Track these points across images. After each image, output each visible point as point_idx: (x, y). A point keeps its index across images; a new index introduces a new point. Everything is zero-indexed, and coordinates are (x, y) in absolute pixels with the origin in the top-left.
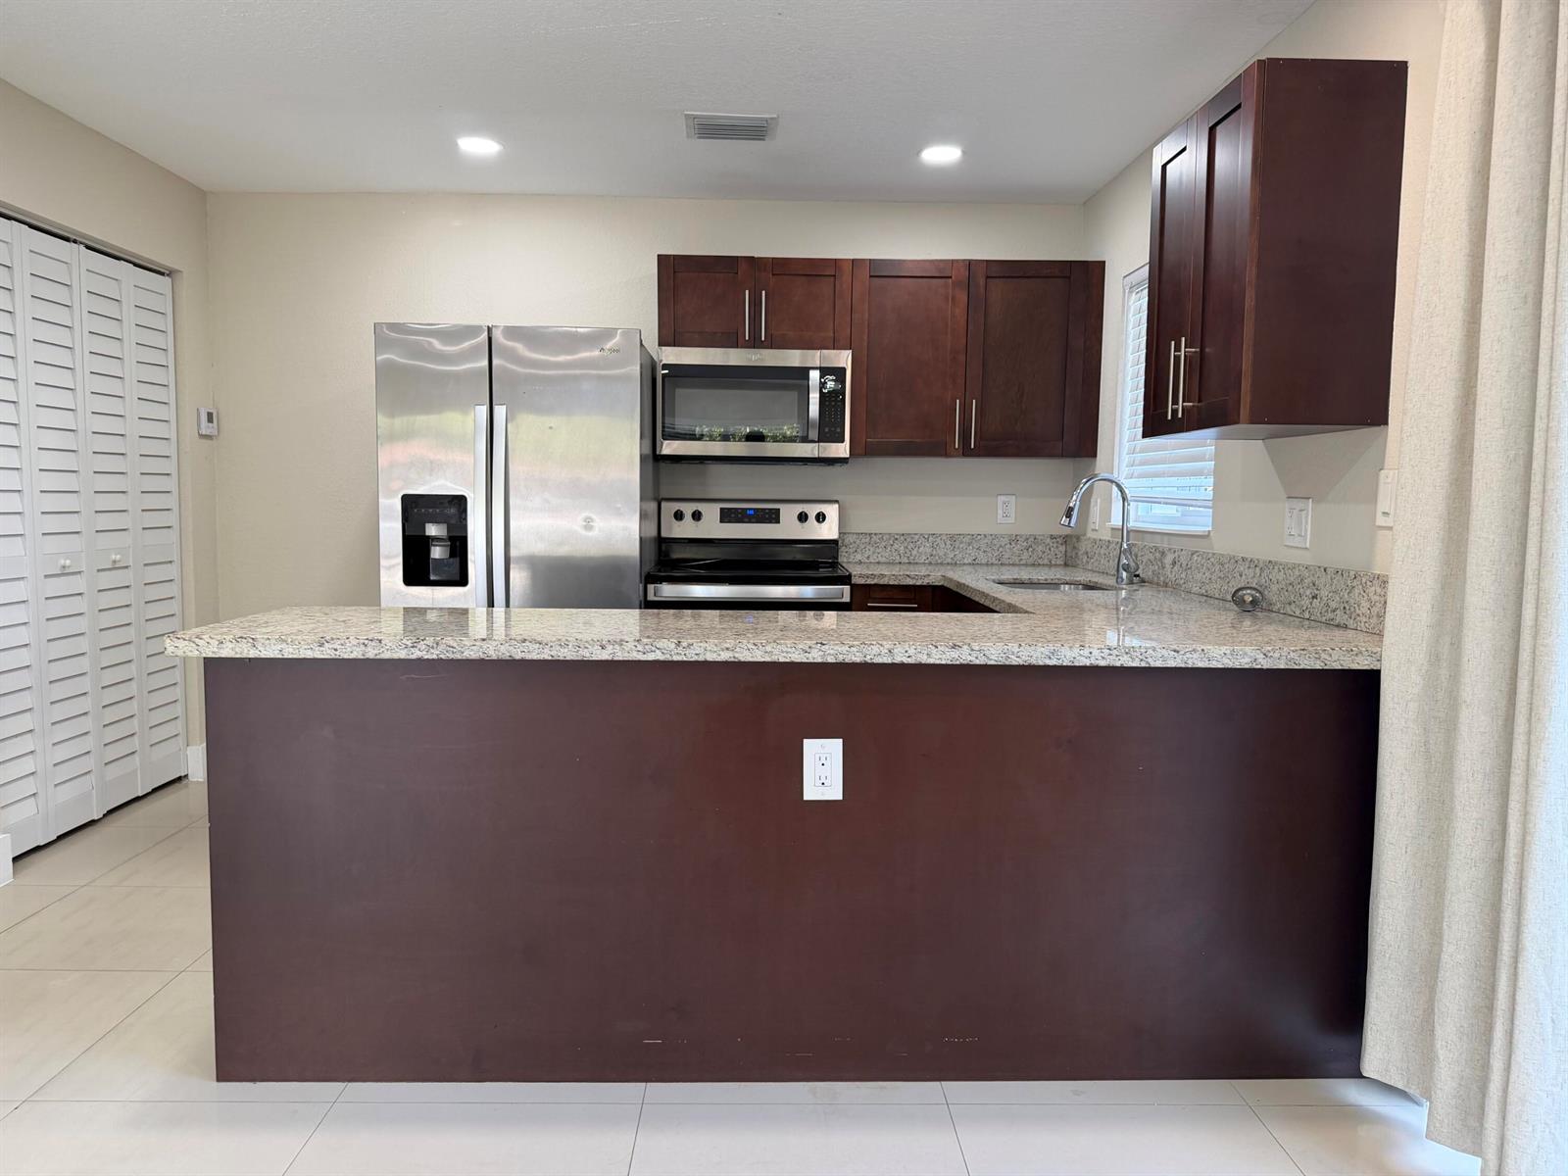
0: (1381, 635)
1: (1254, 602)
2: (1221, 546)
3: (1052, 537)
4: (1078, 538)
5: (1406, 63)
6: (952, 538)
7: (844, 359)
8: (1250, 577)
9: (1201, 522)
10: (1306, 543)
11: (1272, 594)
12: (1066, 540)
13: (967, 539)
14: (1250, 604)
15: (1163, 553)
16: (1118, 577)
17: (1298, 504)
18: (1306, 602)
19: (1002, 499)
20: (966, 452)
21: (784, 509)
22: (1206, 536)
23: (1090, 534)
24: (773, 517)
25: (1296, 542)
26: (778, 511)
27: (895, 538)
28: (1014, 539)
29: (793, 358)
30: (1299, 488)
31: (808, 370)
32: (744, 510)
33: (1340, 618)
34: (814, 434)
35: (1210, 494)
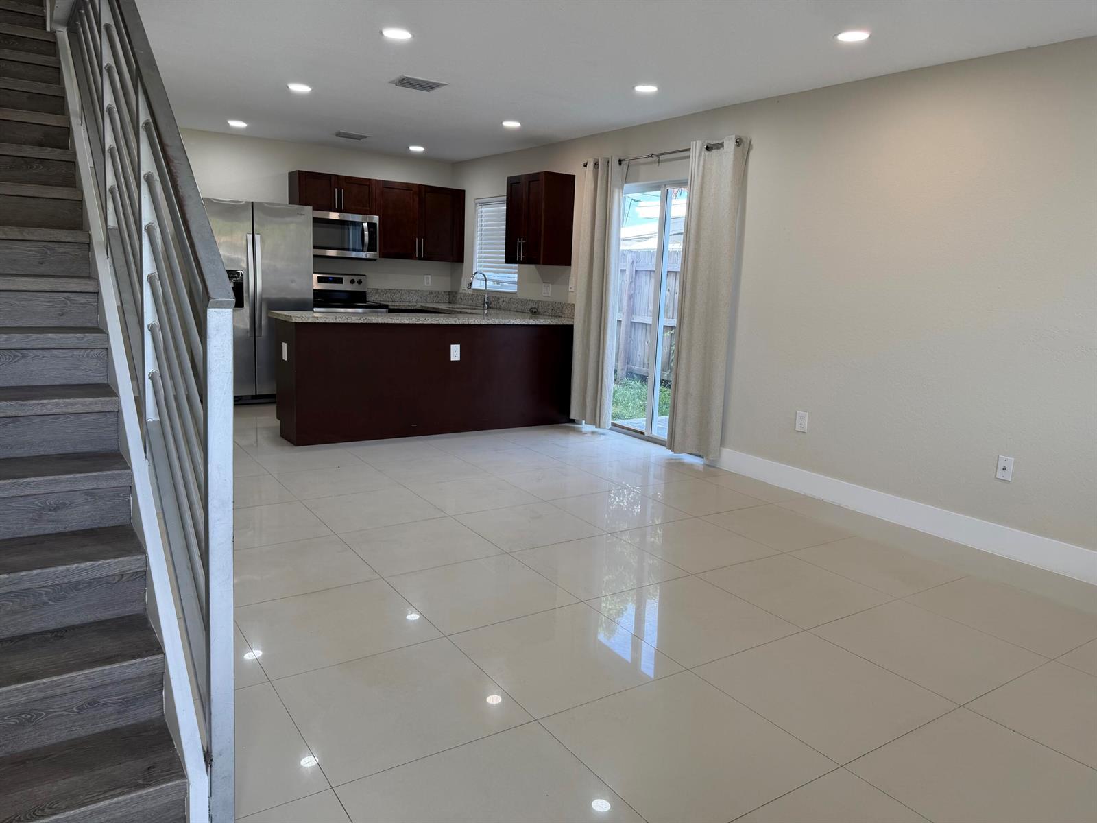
0: (573, 318)
1: (535, 312)
2: (521, 296)
3: (444, 292)
4: (456, 293)
5: (574, 176)
6: (408, 291)
7: (376, 219)
8: (532, 305)
9: (513, 288)
10: (548, 293)
11: (540, 309)
12: (449, 293)
13: (414, 292)
14: (534, 313)
15: (499, 298)
16: (484, 306)
17: (547, 285)
18: (550, 311)
19: (426, 276)
20: (420, 258)
21: (345, 278)
22: (515, 293)
23: (461, 291)
24: (340, 281)
25: (546, 295)
26: (342, 279)
27: (387, 291)
28: (431, 292)
29: (357, 218)
30: (546, 280)
31: (362, 223)
32: (328, 278)
33: (560, 314)
34: (366, 248)
35: (516, 280)
